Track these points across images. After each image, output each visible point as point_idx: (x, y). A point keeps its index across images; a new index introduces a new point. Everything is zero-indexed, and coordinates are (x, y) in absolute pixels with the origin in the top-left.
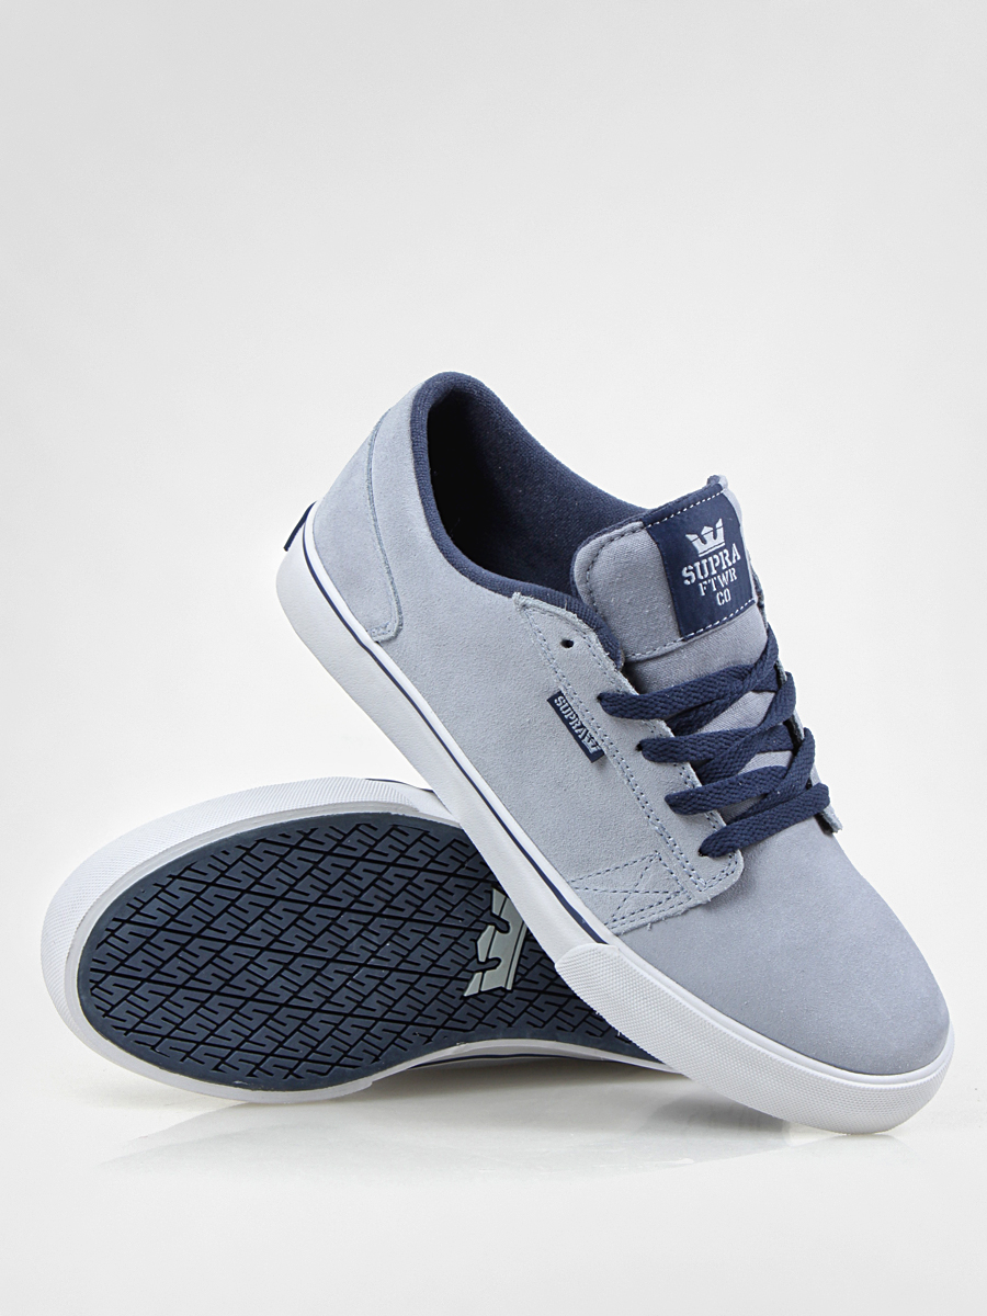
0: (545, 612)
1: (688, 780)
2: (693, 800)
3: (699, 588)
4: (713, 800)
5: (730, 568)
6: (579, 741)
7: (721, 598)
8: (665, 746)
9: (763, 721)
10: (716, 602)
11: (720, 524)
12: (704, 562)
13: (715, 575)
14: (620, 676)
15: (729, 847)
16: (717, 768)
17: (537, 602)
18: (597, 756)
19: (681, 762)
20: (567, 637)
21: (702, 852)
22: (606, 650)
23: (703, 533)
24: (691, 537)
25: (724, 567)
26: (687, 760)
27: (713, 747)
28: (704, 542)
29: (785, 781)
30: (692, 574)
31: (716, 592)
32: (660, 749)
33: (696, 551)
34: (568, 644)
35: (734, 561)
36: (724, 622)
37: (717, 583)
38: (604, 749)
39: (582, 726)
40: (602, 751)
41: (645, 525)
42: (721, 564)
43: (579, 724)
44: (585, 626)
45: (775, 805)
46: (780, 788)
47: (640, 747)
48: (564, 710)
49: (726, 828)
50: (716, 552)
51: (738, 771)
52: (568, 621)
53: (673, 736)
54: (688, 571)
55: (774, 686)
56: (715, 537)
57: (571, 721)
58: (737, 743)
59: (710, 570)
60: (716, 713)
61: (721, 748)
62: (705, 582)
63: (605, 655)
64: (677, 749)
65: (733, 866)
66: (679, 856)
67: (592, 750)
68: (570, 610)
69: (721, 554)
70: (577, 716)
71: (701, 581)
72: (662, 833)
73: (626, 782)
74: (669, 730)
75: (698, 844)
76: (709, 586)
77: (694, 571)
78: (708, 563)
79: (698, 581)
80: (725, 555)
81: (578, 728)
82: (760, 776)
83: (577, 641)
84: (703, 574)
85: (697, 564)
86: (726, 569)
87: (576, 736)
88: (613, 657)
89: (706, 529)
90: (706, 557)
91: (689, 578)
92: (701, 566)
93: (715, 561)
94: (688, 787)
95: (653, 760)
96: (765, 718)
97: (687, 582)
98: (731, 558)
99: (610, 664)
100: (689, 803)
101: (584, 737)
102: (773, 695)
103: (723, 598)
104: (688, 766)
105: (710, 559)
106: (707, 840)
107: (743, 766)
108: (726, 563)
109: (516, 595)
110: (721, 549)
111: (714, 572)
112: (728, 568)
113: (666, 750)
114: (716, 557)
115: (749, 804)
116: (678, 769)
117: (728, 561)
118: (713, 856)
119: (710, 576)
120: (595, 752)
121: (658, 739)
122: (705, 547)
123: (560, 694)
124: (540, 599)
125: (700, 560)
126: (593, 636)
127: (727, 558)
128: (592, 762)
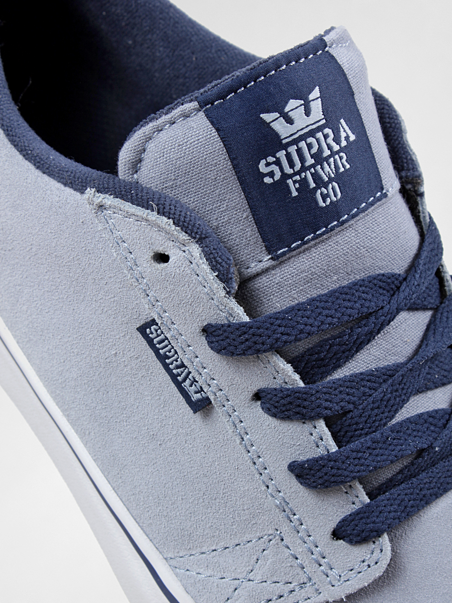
0: (129, 215)
1: (320, 443)
2: (324, 470)
3: (288, 186)
4: (351, 468)
5: (338, 153)
6: (179, 385)
7: (324, 197)
8: (288, 399)
9: (416, 352)
10: (317, 203)
11: (316, 93)
12: (293, 149)
13: (313, 166)
14: (233, 304)
15: (372, 531)
16: (357, 423)
17: (118, 202)
18: (202, 406)
19: (312, 419)
20: (161, 250)
21: (337, 534)
22: (214, 268)
23: (287, 109)
24: (267, 117)
25: (327, 153)
26: (318, 416)
27: (353, 395)
28: (290, 121)
29: (446, 432)
30: (275, 168)
31: (315, 189)
32: (282, 401)
33: (277, 135)
34: (162, 258)
35: (344, 143)
36: (332, 229)
37: (316, 177)
38: (212, 398)
39: (182, 365)
40: (208, 398)
41: (201, 107)
42: (320, 150)
43: (179, 362)
44: (183, 236)
45: (433, 464)
46: (439, 442)
47: (257, 396)
48: (160, 343)
49: (368, 505)
50: (312, 133)
51: (385, 424)
52: (160, 229)
53: (302, 384)
54: (268, 164)
55: (434, 300)
56: (308, 113)
57: (169, 358)
58: (385, 386)
59: (302, 159)
60: (359, 346)
61: (364, 394)
62: (298, 178)
63: (212, 276)
64: (306, 403)
65: (377, 552)
66: (306, 538)
67: (195, 397)
68: (164, 214)
69: (320, 135)
70: (176, 352)
71: (290, 176)
72: (284, 508)
73: (238, 441)
74: (297, 377)
75: (333, 525)
76: (304, 182)
77: (278, 163)
78: (299, 151)
79: (285, 176)
80: (326, 137)
81: (178, 367)
82: (412, 426)
83: (175, 255)
84: (292, 164)
85: (281, 154)
86: (330, 156)
87: (174, 377)
88: (224, 278)
89: (292, 103)
90: (295, 142)
91: (271, 174)
92: (289, 156)
93: (310, 146)
94: (321, 452)
95: (274, 415)
96: (420, 346)
97: (268, 180)
98: (337, 140)
99: (218, 288)
100: (319, 474)
101: (184, 380)
102: (429, 314)
103: (328, 195)
104: (321, 424)
105: (303, 144)
106: (343, 520)
107: (393, 417)
108: (329, 147)
109: (90, 192)
110: (320, 129)
111: (310, 161)
112: (333, 154)
113: (290, 403)
114: (311, 140)
115: (397, 467)
116: (308, 427)
117: (333, 144)
118: (351, 542)
119: (304, 169)
120: (199, 400)
121: (281, 390)
122: (291, 129)
123: (153, 322)
124: (122, 198)
125: (285, 147)
126: (195, 250)
127: (330, 140)
128: (195, 412)
